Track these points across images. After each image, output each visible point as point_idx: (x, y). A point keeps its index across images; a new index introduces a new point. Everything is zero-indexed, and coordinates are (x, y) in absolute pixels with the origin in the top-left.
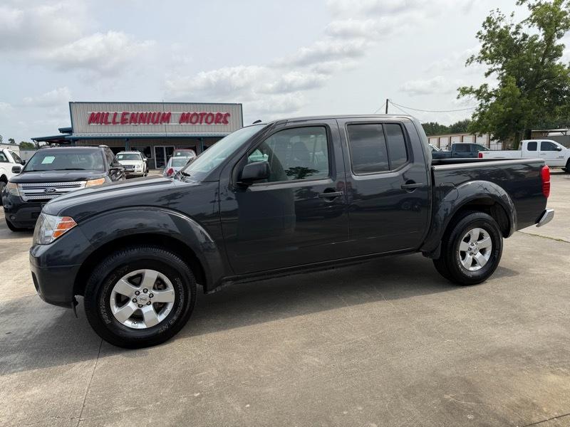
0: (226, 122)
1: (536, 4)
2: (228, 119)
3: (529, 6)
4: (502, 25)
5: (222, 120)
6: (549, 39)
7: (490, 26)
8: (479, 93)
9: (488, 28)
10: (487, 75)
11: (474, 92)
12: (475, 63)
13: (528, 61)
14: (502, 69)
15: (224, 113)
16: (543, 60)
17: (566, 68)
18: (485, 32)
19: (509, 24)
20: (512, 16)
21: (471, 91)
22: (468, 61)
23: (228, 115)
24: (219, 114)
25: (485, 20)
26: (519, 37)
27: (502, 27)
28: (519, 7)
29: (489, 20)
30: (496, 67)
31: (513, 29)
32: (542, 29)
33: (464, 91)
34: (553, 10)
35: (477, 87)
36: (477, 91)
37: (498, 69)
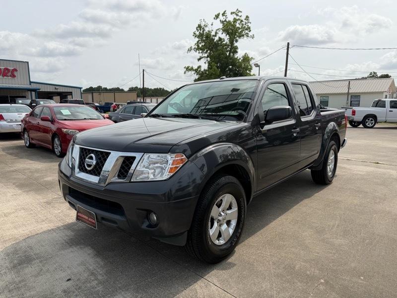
0: (14, 76)
1: (224, 20)
2: (15, 73)
3: (220, 21)
4: (207, 29)
5: (10, 74)
6: (232, 42)
7: (200, 30)
8: (197, 71)
9: (199, 31)
10: (199, 59)
11: (193, 70)
12: (193, 51)
13: (223, 54)
14: (208, 57)
15: (11, 68)
16: (229, 54)
17: (240, 61)
18: (198, 33)
19: (210, 30)
20: (212, 25)
21: (192, 69)
22: (189, 50)
23: (15, 70)
24: (6, 69)
25: (197, 26)
26: (216, 39)
27: (207, 31)
28: (215, 20)
29: (199, 26)
30: (204, 55)
31: (213, 33)
32: (228, 35)
33: (188, 69)
34: (233, 25)
35: (195, 67)
36: (196, 69)
37: (205, 57)
